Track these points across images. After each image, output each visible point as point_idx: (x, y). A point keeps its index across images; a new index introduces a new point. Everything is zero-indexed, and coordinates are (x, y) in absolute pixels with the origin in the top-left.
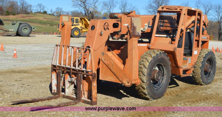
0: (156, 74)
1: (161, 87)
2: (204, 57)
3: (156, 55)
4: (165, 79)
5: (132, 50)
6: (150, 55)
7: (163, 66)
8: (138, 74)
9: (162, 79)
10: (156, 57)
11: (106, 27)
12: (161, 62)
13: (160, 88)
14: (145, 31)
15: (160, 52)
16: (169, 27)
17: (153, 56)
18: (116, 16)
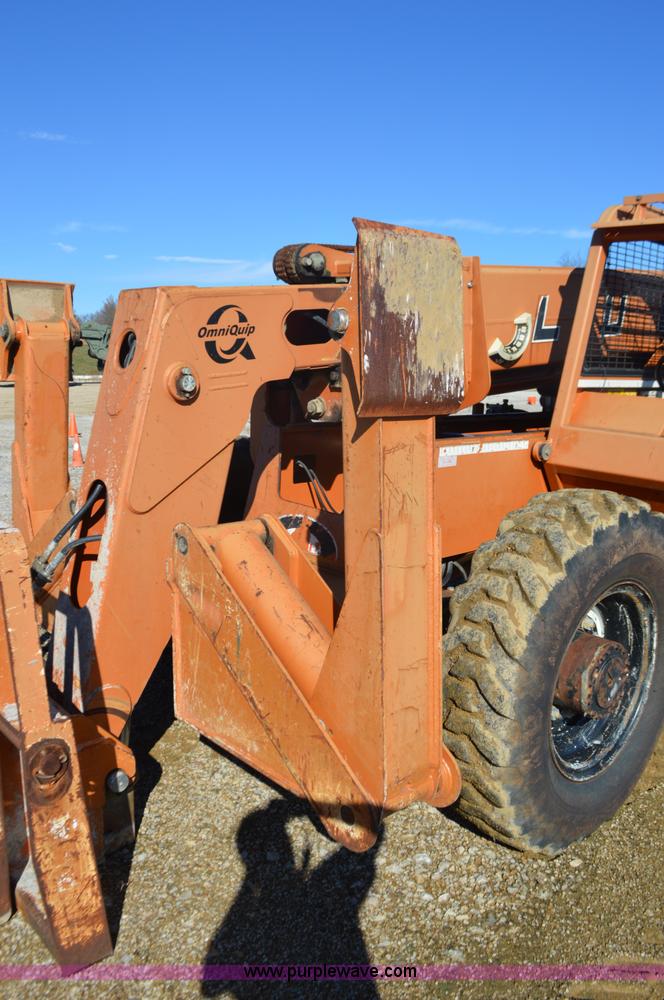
0: (585, 676)
1: (617, 747)
3: (590, 542)
4: (648, 685)
5: (376, 534)
6: (548, 543)
7: (640, 606)
8: (439, 724)
9: (630, 685)
10: (593, 557)
11: (224, 343)
12: (623, 587)
13: (610, 754)
14: (515, 356)
15: (623, 517)
16: (649, 333)
17: (567, 555)
18: (316, 261)
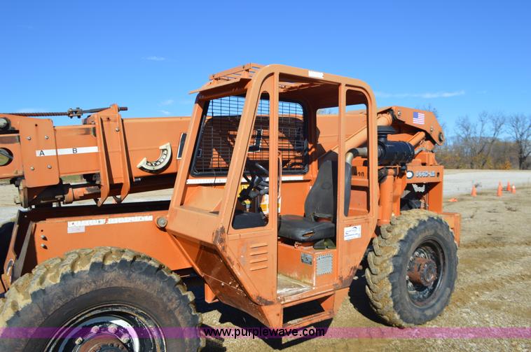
2: (401, 240)
14: (158, 168)
